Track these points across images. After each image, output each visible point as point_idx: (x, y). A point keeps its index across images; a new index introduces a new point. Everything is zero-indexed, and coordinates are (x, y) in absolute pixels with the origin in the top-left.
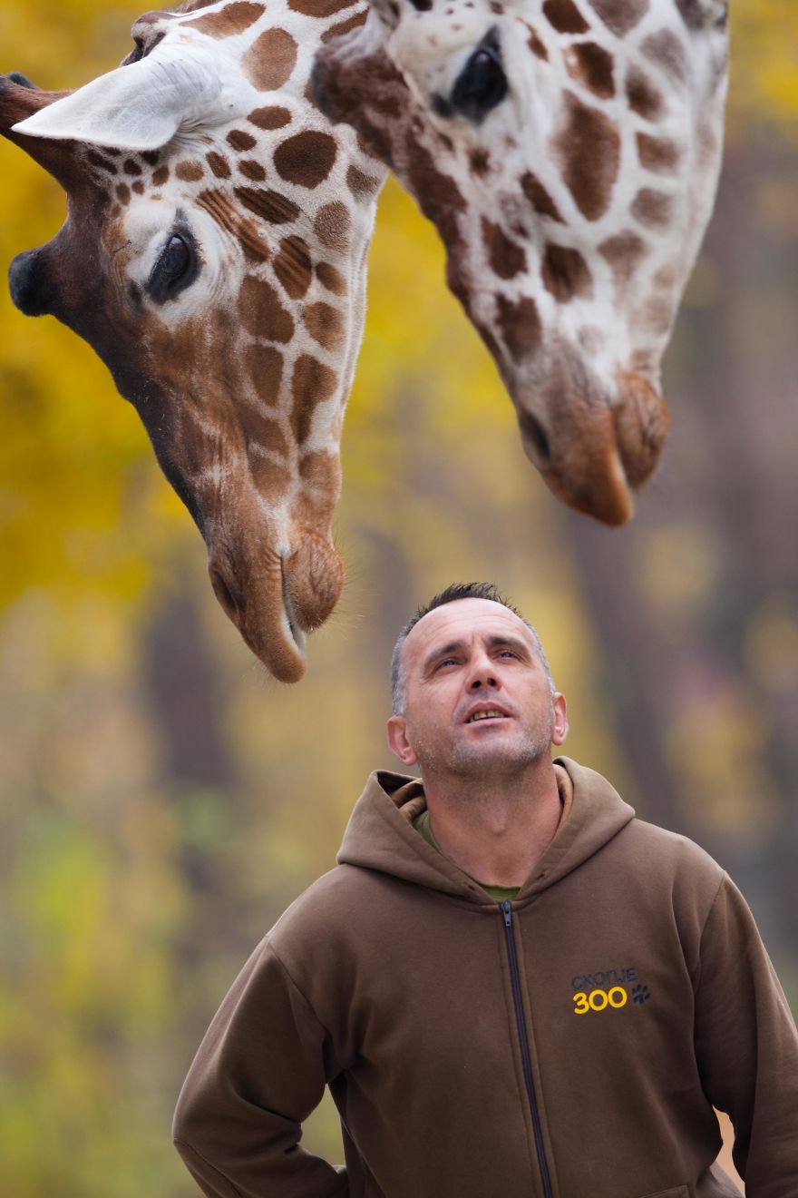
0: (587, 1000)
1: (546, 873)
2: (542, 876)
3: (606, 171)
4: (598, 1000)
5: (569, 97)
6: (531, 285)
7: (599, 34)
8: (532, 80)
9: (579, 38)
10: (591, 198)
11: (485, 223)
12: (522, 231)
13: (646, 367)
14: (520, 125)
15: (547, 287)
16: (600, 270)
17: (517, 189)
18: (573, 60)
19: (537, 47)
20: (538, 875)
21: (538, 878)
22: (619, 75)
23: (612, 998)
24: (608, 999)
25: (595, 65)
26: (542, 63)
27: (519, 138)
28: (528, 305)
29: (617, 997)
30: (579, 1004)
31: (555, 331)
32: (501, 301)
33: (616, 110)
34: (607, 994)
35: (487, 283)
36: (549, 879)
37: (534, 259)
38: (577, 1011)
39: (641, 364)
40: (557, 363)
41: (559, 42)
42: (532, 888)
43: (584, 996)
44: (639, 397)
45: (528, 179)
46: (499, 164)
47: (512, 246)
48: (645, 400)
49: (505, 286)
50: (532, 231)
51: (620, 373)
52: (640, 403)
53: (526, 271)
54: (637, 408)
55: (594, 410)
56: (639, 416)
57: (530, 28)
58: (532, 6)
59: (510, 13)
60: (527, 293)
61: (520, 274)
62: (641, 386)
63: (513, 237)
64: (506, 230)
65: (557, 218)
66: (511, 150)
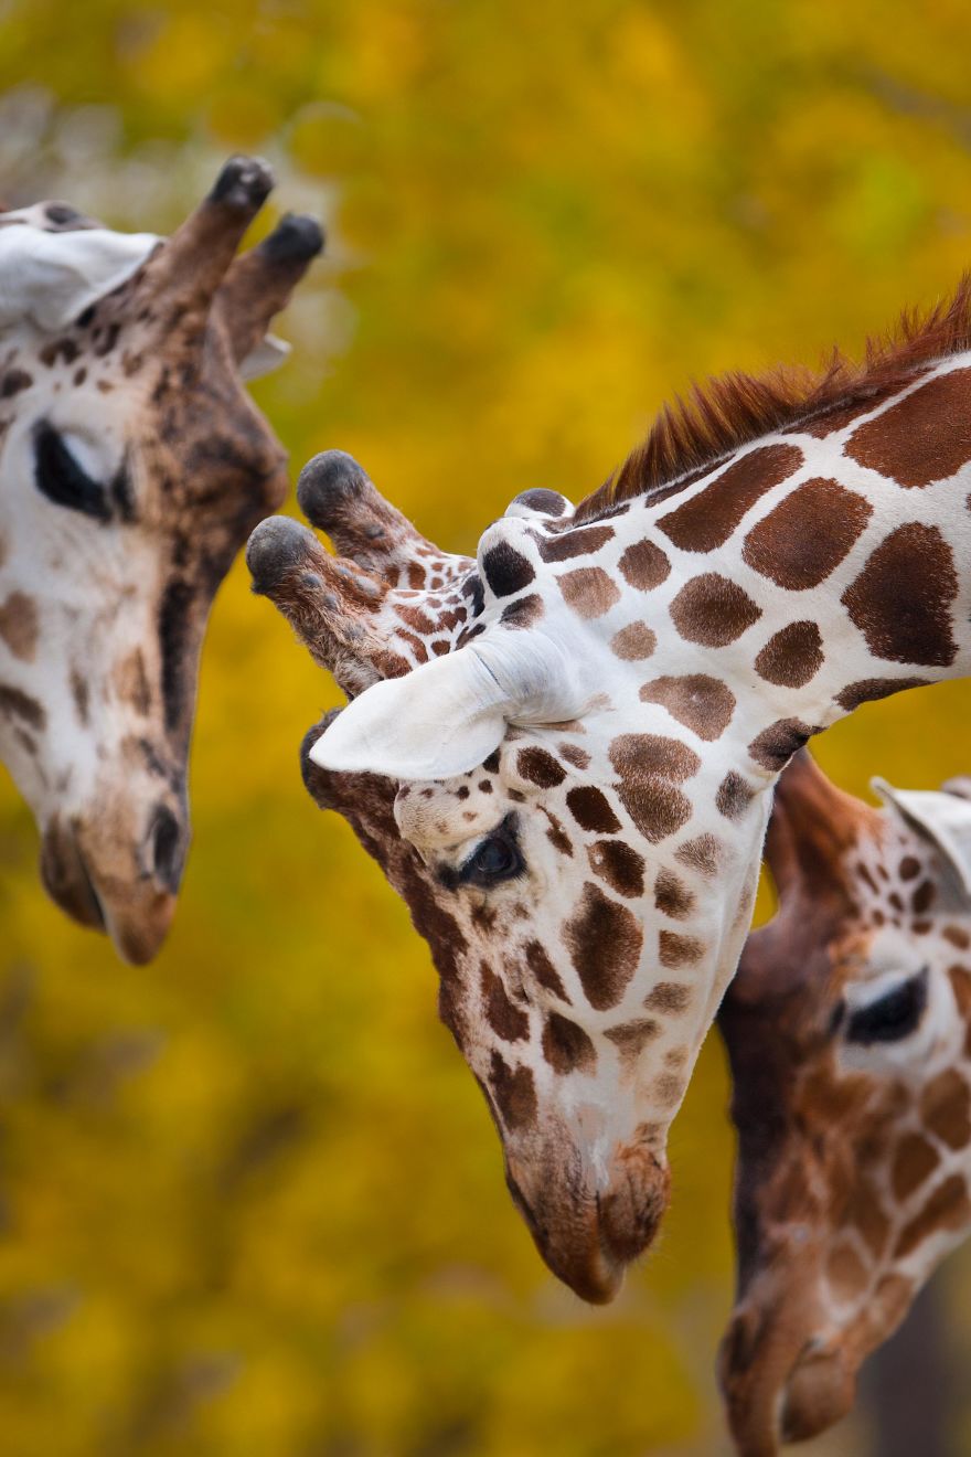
5: (592, 893)
6: (528, 1054)
7: (629, 834)
8: (552, 872)
9: (607, 837)
10: (601, 989)
11: (486, 970)
12: (523, 996)
13: (652, 1141)
14: (536, 903)
15: (547, 1057)
16: (606, 1051)
17: (522, 957)
18: (599, 859)
19: (560, 841)
22: (649, 878)
25: (623, 866)
26: (565, 857)
27: (530, 910)
28: (525, 1074)
31: (552, 1107)
32: (497, 1059)
33: (642, 910)
35: (484, 1036)
37: (536, 1026)
39: (647, 1137)
40: (548, 1146)
41: (584, 838)
44: (638, 1179)
45: (535, 951)
46: (506, 929)
47: (513, 1009)
48: (644, 1181)
49: (504, 1047)
50: (535, 999)
51: (621, 1152)
52: (638, 1186)
53: (526, 1038)
54: (633, 1193)
55: (579, 1211)
56: (634, 1202)
57: (552, 819)
58: (556, 798)
59: (531, 801)
60: (525, 1063)
61: (520, 1040)
62: (641, 1164)
63: (514, 1001)
64: (508, 993)
65: (562, 995)
66: (521, 919)
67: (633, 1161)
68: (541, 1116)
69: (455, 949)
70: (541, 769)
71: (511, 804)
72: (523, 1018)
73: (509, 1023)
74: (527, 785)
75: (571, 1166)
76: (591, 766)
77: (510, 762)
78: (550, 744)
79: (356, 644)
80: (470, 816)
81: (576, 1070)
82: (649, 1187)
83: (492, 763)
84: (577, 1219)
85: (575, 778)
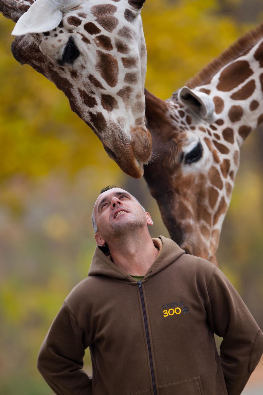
0: (168, 312)
1: (153, 271)
2: (151, 271)
3: (115, 72)
4: (171, 312)
5: (99, 53)
6: (99, 108)
7: (104, 32)
9: (98, 35)
10: (112, 81)
11: (80, 90)
12: (92, 92)
14: (86, 63)
15: (104, 108)
17: (88, 81)
18: (98, 42)
19: (85, 40)
20: (150, 271)
21: (150, 272)
22: (113, 43)
23: (176, 311)
24: (175, 311)
25: (105, 42)
26: (89, 44)
27: (85, 66)
28: (100, 115)
29: (178, 311)
30: (165, 313)
31: (110, 121)
32: (91, 114)
33: (114, 53)
34: (174, 310)
35: (86, 109)
36: (153, 273)
37: (98, 100)
38: (164, 316)
39: (139, 123)
40: (113, 132)
41: (92, 37)
42: (148, 276)
43: (167, 311)
44: (140, 135)
45: (91, 77)
46: (81, 74)
47: (90, 97)
48: (142, 135)
49: (91, 110)
50: (96, 92)
51: (132, 130)
52: (141, 138)
53: (97, 104)
54: (140, 140)
55: (126, 146)
56: (141, 142)
57: (82, 35)
58: (81, 28)
59: (75, 31)
60: (99, 111)
61: (95, 106)
62: (140, 131)
63: (90, 95)
64: (87, 93)
65: (103, 88)
66: (84, 69)
67: (137, 131)
68: (108, 125)
69: (70, 88)
70: (75, 21)
71: (70, 34)
72: (94, 99)
73: (91, 102)
74: (72, 26)
75: (120, 135)
76: (87, 17)
77: (66, 22)
78: (74, 14)
79: (14, 6)
80: (60, 41)
81: (113, 109)
82: (144, 137)
83: (61, 25)
84: (127, 148)
85: (84, 21)
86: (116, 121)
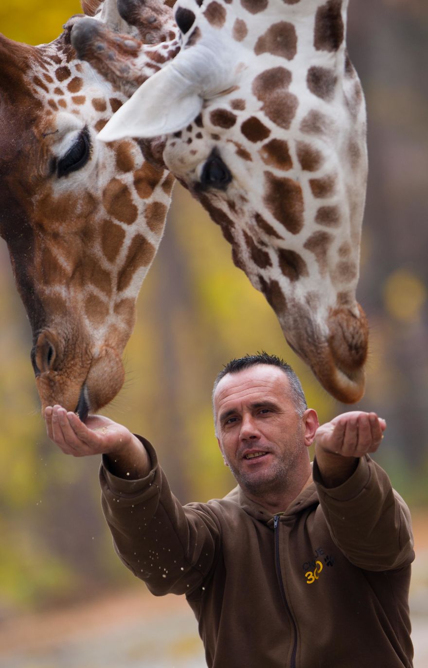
0: (313, 575)
3: (297, 207)
5: (268, 174)
6: (275, 273)
7: (277, 134)
8: (245, 173)
9: (266, 141)
10: (292, 223)
11: (245, 234)
12: (262, 243)
13: (346, 302)
15: (284, 273)
17: (254, 223)
18: (266, 156)
19: (243, 154)
26: (249, 162)
27: (246, 196)
28: (275, 285)
30: (309, 578)
31: (293, 300)
32: (261, 279)
33: (296, 174)
35: (253, 270)
37: (274, 258)
39: (343, 301)
40: (295, 321)
41: (254, 147)
44: (345, 324)
45: (258, 217)
46: (242, 210)
47: (260, 251)
48: (348, 326)
49: (263, 272)
50: (269, 244)
51: (332, 313)
52: (345, 328)
53: (271, 265)
54: (343, 333)
55: (319, 350)
56: (344, 337)
57: (236, 144)
58: (235, 132)
59: (224, 137)
60: (273, 278)
61: (268, 267)
62: (345, 317)
63: (260, 247)
64: (256, 243)
65: (278, 237)
66: (245, 203)
67: (339, 316)
68: (289, 305)
69: (229, 227)
70: (224, 119)
71: (214, 142)
72: (266, 255)
73: (262, 260)
74: (217, 129)
75: (308, 329)
76: (247, 107)
77: (207, 121)
78: (223, 104)
80: (193, 153)
81: (300, 277)
82: (351, 329)
83: (199, 122)
84: (319, 356)
85: (242, 117)
86: (302, 301)
